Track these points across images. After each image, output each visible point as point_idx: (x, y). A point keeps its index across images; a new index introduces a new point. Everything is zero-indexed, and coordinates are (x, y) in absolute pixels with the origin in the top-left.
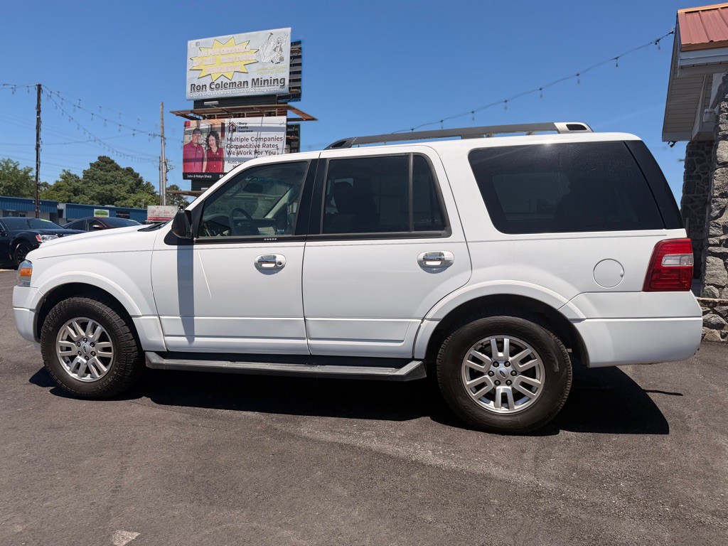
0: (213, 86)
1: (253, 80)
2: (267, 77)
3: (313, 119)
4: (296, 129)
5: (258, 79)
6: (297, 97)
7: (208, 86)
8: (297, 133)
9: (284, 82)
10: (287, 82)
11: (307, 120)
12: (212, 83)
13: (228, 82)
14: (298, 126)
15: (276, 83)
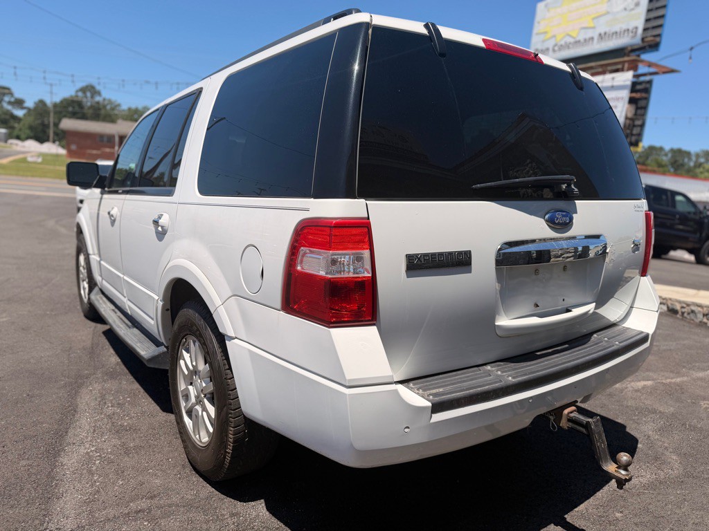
0: (556, 48)
1: (600, 35)
2: (617, 28)
3: (672, 71)
4: (648, 86)
5: (605, 33)
6: (655, 46)
7: (551, 49)
8: (647, 91)
9: (636, 33)
10: (640, 31)
11: (664, 73)
12: (556, 45)
13: (572, 40)
14: (650, 82)
15: (626, 34)
